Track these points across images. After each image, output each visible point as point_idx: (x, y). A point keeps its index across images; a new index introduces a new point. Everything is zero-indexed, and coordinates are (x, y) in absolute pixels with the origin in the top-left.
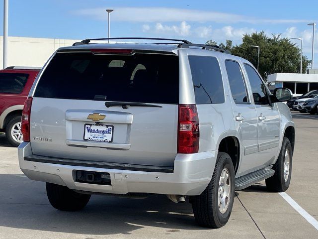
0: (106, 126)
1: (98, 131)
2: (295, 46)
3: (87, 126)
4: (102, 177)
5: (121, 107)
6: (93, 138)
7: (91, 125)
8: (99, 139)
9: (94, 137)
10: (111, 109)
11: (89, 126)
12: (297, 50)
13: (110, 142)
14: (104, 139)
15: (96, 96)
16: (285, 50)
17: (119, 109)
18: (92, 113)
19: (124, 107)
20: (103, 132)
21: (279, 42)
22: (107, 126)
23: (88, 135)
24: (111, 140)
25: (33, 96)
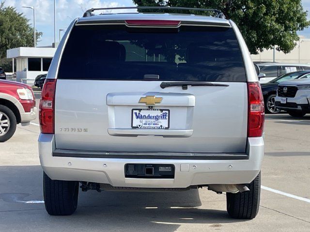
0: (160, 110)
1: (149, 117)
2: (22, 16)
3: (134, 111)
4: (160, 170)
5: (181, 88)
6: (144, 126)
7: (140, 110)
8: (152, 126)
9: (145, 124)
10: (167, 90)
11: (137, 112)
12: (24, 21)
13: (166, 128)
14: (159, 126)
15: (146, 76)
16: (11, 21)
17: (178, 90)
18: (145, 96)
19: (185, 87)
20: (157, 118)
21: (3, 11)
22: (162, 110)
23: (136, 122)
24: (167, 126)
25: (56, 78)
